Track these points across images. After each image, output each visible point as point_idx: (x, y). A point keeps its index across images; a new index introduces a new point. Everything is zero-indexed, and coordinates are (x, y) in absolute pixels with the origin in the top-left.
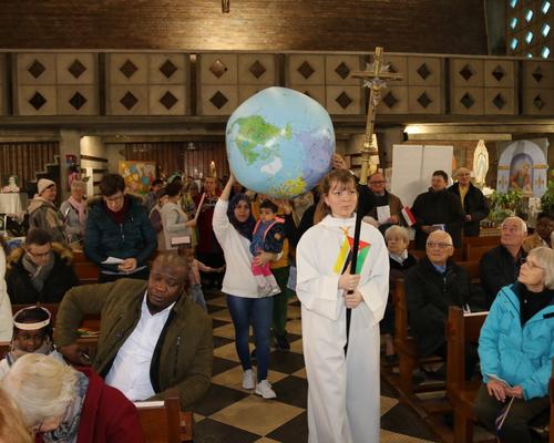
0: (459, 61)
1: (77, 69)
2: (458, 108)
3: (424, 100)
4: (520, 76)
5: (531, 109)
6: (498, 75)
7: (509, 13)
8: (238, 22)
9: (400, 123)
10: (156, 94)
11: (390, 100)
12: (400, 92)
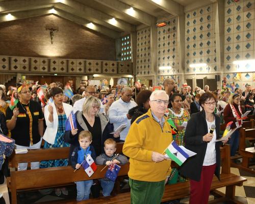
0: (105, 62)
1: (24, 61)
2: (104, 72)
3: (97, 70)
4: (118, 65)
5: (120, 72)
6: (113, 65)
7: (121, 47)
8: (55, 47)
9: (92, 74)
10: (41, 67)
11: (90, 70)
12: (92, 68)
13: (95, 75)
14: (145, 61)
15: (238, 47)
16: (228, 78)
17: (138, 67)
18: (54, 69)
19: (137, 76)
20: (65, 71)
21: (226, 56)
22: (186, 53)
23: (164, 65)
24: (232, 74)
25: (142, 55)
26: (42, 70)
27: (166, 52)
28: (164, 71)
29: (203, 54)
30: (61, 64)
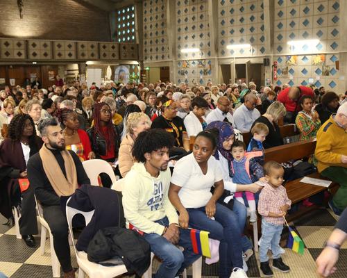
0: (102, 44)
2: (102, 57)
3: (92, 55)
4: (119, 48)
5: (122, 58)
6: (113, 47)
7: (118, 23)
8: (27, 22)
9: (85, 61)
10: (16, 52)
11: (83, 55)
12: (86, 53)
13: (89, 63)
14: (157, 41)
15: (292, 24)
16: (280, 62)
17: (146, 51)
18: (35, 54)
19: (144, 62)
21: (276, 35)
22: (220, 31)
23: (186, 46)
24: (285, 57)
25: (151, 34)
26: (17, 57)
27: (190, 28)
28: (186, 55)
29: (244, 33)
30: (43, 48)
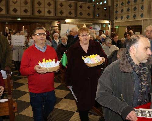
3: (70, 13)
6: (89, 8)
11: (61, 13)
12: (64, 11)
13: (67, 21)
17: (117, 12)
18: (15, 10)
19: (114, 22)
20: (29, 14)
30: (23, 5)
